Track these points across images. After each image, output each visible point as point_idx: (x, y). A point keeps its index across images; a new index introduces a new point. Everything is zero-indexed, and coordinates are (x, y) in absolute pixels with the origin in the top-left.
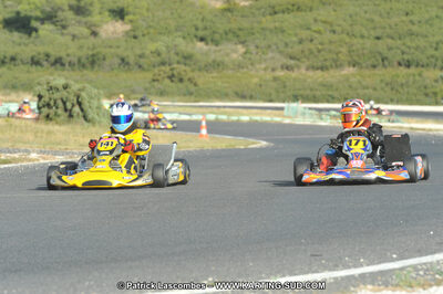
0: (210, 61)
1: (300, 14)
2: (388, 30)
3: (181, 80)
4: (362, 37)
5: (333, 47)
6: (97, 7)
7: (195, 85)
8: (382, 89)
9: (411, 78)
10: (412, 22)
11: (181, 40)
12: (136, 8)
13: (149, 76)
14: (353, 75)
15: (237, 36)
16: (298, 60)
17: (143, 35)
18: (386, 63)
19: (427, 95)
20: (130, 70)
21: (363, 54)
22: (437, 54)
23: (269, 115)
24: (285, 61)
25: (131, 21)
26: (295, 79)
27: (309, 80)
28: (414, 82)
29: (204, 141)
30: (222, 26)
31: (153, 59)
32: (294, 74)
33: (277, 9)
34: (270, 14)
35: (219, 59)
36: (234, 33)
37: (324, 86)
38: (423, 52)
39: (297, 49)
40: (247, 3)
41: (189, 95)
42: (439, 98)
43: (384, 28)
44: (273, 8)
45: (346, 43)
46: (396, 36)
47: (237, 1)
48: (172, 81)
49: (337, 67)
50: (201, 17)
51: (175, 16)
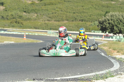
0: (28, 17)
1: (53, 5)
2: (77, 11)
3: (19, 23)
4: (70, 12)
5: (61, 15)
7: (23, 24)
8: (75, 27)
9: (83, 25)
10: (84, 9)
11: (19, 12)
12: (7, 2)
13: (10, 21)
14: (67, 23)
16: (52, 18)
17: (8, 10)
18: (76, 20)
19: (87, 29)
20: (4, 20)
21: (70, 17)
22: (90, 18)
23: (43, 33)
24: (48, 18)
25: (5, 6)
26: (50, 24)
27: (54, 24)
28: (84, 25)
29: (25, 40)
30: (30, 8)
31: (11, 17)
32: (50, 22)
33: (46, 4)
34: (44, 5)
35: (30, 17)
36: (34, 10)
37: (59, 26)
38: (86, 17)
39: (51, 15)
40: (38, 2)
41: (21, 27)
42: (91, 30)
43: (76, 10)
44: (45, 3)
45: (65, 14)
46: (79, 12)
47: (35, 1)
48: (16, 23)
49: (62, 21)
50: (25, 6)
51: (18, 5)
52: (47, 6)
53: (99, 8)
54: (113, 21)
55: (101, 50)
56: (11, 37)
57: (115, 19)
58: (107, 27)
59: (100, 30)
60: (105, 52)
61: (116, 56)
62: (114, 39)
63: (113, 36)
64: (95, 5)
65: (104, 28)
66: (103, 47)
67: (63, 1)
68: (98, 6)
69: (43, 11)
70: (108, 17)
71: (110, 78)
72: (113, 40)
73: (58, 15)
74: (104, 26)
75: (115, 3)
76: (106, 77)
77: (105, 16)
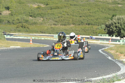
0: (33, 22)
1: (59, 9)
2: (83, 15)
3: (25, 27)
4: (76, 16)
5: (68, 19)
6: (1, 6)
7: (29, 29)
8: (81, 31)
9: (90, 28)
10: (90, 13)
11: (25, 16)
12: (12, 7)
13: (16, 26)
14: (73, 27)
15: (41, 15)
16: (58, 22)
17: (14, 15)
18: (83, 24)
19: (94, 33)
20: (10, 24)
21: (76, 21)
22: (97, 21)
23: (50, 38)
24: (54, 23)
25: (11, 11)
26: (57, 28)
27: (61, 28)
28: (90, 29)
29: (31, 45)
30: (36, 12)
31: (17, 21)
32: (57, 26)
34: (50, 9)
35: (36, 22)
38: (93, 21)
39: (57, 19)
40: (44, 6)
41: (27, 31)
42: (97, 34)
43: (81, 14)
44: (51, 7)
45: (71, 18)
46: (86, 16)
47: (41, 5)
48: (22, 28)
49: (69, 25)
50: (31, 10)
51: (24, 9)
52: (53, 10)
53: (106, 11)
54: (120, 24)
55: (107, 53)
56: (17, 42)
57: (122, 22)
58: (114, 30)
59: (107, 33)
60: (111, 56)
61: (122, 60)
62: (121, 42)
63: (120, 39)
64: (102, 8)
65: (110, 32)
66: (110, 51)
67: (70, 5)
69: (49, 15)
70: (114, 21)
71: (117, 82)
72: (120, 44)
73: (64, 19)
74: (111, 30)
75: (122, 6)
76: (113, 81)
77: (112, 20)
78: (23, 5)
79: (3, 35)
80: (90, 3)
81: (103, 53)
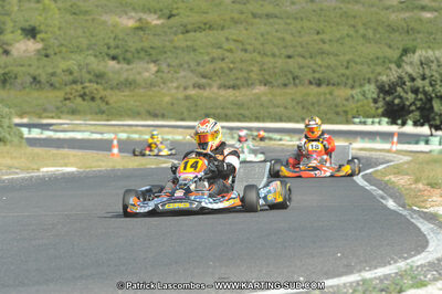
0: (122, 79)
2: (300, 50)
3: (93, 99)
4: (274, 55)
5: (244, 66)
6: (9, 25)
7: (107, 103)
8: (293, 108)
9: (322, 98)
10: (324, 43)
11: (93, 59)
12: (48, 26)
13: (61, 94)
14: (265, 94)
15: (149, 55)
16: (210, 78)
17: (55, 54)
18: (297, 81)
19: (337, 114)
20: (41, 89)
21: (274, 73)
22: (347, 72)
23: (181, 134)
24: (197, 80)
25: (43, 40)
26: (207, 98)
27: (221, 99)
28: (325, 101)
29: (117, 160)
30: (133, 44)
31: (65, 78)
32: (206, 93)
33: (189, 27)
34: (183, 33)
35: (131, 77)
36: (146, 51)
37: (236, 104)
38: (333, 71)
39: (208, 68)
40: (159, 22)
41: (100, 113)
42: (350, 116)
43: (295, 47)
44: (186, 26)
45: (258, 62)
46: (307, 55)
47: (149, 19)
48: (84, 100)
49: (248, 85)
50: (113, 36)
51: (87, 34)
52: (192, 34)
53: (378, 36)
54: (427, 81)
55: (384, 186)
56: (65, 151)
57: (434, 73)
58: (408, 103)
59: (384, 115)
60: (397, 197)
62: (434, 145)
63: (432, 135)
64: (364, 24)
65: (396, 108)
66: (393, 178)
67: (250, 16)
68: (375, 30)
69: (179, 51)
70: (409, 69)
71: (412, 291)
72: (430, 151)
73: (232, 66)
74: (397, 101)
75: (436, 17)
76: (398, 287)
77: (399, 66)
78: (87, 20)
79: (15, 129)
80: (321, 10)
81: (369, 187)
